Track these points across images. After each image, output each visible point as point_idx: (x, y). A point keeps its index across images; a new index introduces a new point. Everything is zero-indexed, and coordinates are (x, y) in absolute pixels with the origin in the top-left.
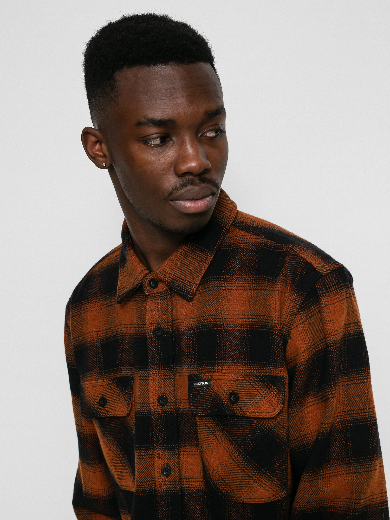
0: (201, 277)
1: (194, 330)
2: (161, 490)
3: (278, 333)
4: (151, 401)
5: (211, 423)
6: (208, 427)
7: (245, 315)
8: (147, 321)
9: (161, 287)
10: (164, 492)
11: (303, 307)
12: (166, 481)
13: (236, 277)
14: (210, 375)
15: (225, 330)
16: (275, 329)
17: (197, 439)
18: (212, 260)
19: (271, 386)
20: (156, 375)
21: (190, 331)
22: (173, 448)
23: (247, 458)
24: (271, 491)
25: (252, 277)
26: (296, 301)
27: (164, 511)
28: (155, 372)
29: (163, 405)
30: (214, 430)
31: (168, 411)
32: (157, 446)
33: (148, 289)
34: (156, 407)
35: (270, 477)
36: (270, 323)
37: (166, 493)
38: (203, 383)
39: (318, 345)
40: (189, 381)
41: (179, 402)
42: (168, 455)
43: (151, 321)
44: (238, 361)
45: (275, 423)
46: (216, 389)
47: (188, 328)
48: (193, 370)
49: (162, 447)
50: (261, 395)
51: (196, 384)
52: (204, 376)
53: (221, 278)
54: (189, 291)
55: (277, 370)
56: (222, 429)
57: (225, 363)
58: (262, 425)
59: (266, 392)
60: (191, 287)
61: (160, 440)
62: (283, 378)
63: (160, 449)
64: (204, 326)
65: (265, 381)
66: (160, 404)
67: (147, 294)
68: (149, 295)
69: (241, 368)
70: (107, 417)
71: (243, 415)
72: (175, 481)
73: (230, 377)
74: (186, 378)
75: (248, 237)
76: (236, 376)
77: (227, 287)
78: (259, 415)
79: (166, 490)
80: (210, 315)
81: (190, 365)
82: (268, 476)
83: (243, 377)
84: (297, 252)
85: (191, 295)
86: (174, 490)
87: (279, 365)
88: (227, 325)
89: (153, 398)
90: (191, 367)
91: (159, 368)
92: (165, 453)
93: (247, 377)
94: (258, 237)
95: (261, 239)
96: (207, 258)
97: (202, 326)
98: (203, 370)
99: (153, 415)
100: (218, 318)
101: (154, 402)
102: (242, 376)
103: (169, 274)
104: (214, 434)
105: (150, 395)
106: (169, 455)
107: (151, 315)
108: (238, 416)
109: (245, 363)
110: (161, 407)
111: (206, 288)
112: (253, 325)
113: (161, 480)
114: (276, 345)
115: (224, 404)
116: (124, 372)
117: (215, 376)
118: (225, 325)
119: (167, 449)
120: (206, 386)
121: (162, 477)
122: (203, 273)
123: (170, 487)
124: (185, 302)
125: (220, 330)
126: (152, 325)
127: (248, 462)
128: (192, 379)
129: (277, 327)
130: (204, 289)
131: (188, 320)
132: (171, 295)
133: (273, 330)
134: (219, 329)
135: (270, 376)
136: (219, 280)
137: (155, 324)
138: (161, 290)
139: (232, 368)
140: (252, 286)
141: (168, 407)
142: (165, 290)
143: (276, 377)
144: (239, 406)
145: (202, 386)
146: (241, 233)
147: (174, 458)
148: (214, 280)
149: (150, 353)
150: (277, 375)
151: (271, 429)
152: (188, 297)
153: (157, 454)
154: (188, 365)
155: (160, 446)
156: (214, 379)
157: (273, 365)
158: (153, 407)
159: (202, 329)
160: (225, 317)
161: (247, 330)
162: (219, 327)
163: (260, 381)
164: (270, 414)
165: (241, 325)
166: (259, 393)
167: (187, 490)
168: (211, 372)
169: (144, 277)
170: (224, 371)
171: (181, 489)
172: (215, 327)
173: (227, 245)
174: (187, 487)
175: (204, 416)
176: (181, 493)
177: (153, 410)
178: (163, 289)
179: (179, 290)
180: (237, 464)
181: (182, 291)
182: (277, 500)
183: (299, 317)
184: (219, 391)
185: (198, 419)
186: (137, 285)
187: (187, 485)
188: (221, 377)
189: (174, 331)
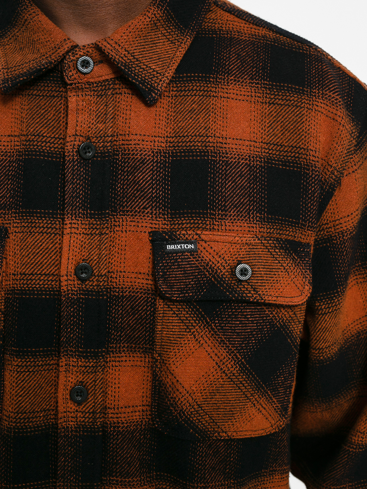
0: (175, 67)
1: (165, 157)
2: (68, 427)
3: (316, 176)
4: (63, 272)
5: (187, 313)
6: (182, 320)
7: (255, 142)
8: (70, 131)
10: (72, 431)
12: (77, 411)
13: (235, 80)
14: (197, 234)
15: (223, 162)
16: (313, 170)
17: (152, 341)
18: (190, 46)
20: (76, 226)
21: (157, 157)
22: (96, 356)
23: (247, 369)
24: (270, 418)
25: (264, 84)
27: (69, 463)
28: (74, 221)
29: (83, 280)
30: (192, 326)
31: (91, 291)
32: (67, 351)
33: (72, 74)
34: (72, 283)
35: (271, 398)
36: (305, 158)
37: (76, 431)
38: (184, 246)
40: (152, 241)
41: (114, 276)
42: (84, 366)
43: (76, 131)
44: (249, 213)
45: (290, 313)
46: (206, 256)
47: (153, 152)
49: (75, 352)
50: (284, 269)
51: (170, 247)
52: (184, 235)
53: (209, 77)
54: (154, 88)
55: (303, 233)
56: (207, 323)
57: (226, 216)
58: (274, 316)
59: (290, 265)
60: (158, 81)
61: (73, 340)
63: (71, 355)
64: (184, 152)
65: (287, 249)
66: (79, 279)
67: (69, 82)
68: (71, 84)
69: (254, 226)
71: (258, 300)
72: (93, 412)
73: (237, 239)
76: (248, 238)
77: (220, 94)
78: (281, 301)
79: (75, 427)
80: (195, 135)
81: (155, 214)
82: (269, 395)
83: (259, 239)
85: (156, 94)
86: (90, 427)
88: (227, 154)
89: (68, 265)
90: (156, 217)
91: (83, 214)
92: (80, 363)
93: (265, 240)
95: (263, 32)
96: (183, 40)
97: (181, 152)
98: (183, 224)
99: (64, 296)
100: (209, 142)
101: (69, 273)
102: (257, 237)
104: (192, 331)
105: (64, 261)
106: (86, 367)
107: (77, 121)
109: (260, 218)
110: (79, 282)
112: (271, 159)
113: (69, 409)
114: (310, 194)
115: (224, 282)
117: (206, 235)
118: (223, 153)
119: (84, 357)
120: (190, 251)
121: (72, 406)
122: (179, 62)
123: (83, 421)
124: (142, 107)
125: (215, 161)
126: (77, 139)
127: (247, 374)
129: (316, 167)
131: (151, 139)
132: (114, 88)
133: (308, 170)
134: (212, 160)
135: (292, 241)
136: (206, 81)
137: (81, 138)
138: (97, 80)
139: (238, 223)
140: (266, 97)
141: (92, 284)
142: (103, 81)
144: (252, 286)
145: (183, 252)
146: (228, 16)
147: (95, 372)
148: (199, 80)
149: (69, 187)
150: (302, 241)
151: (285, 324)
152: (149, 97)
153: (64, 365)
154: (151, 214)
155: (72, 351)
156: (203, 240)
157: (302, 224)
158: (66, 283)
159: (181, 156)
161: (261, 166)
162: (212, 156)
163: (282, 248)
164: (296, 300)
165: (249, 156)
166: (282, 266)
167: (114, 427)
168: (198, 228)
169: (67, 52)
170: (223, 228)
171: (104, 426)
172: (205, 156)
173: (209, 31)
174: (114, 423)
175: (176, 301)
176: (103, 431)
177: (65, 288)
178: (101, 79)
179: (140, 83)
180: (229, 378)
181: (143, 85)
182: (274, 433)
183: (356, 158)
184: (213, 260)
185: (160, 304)
186: (51, 63)
187: (115, 420)
188: (217, 238)
189: (114, 154)
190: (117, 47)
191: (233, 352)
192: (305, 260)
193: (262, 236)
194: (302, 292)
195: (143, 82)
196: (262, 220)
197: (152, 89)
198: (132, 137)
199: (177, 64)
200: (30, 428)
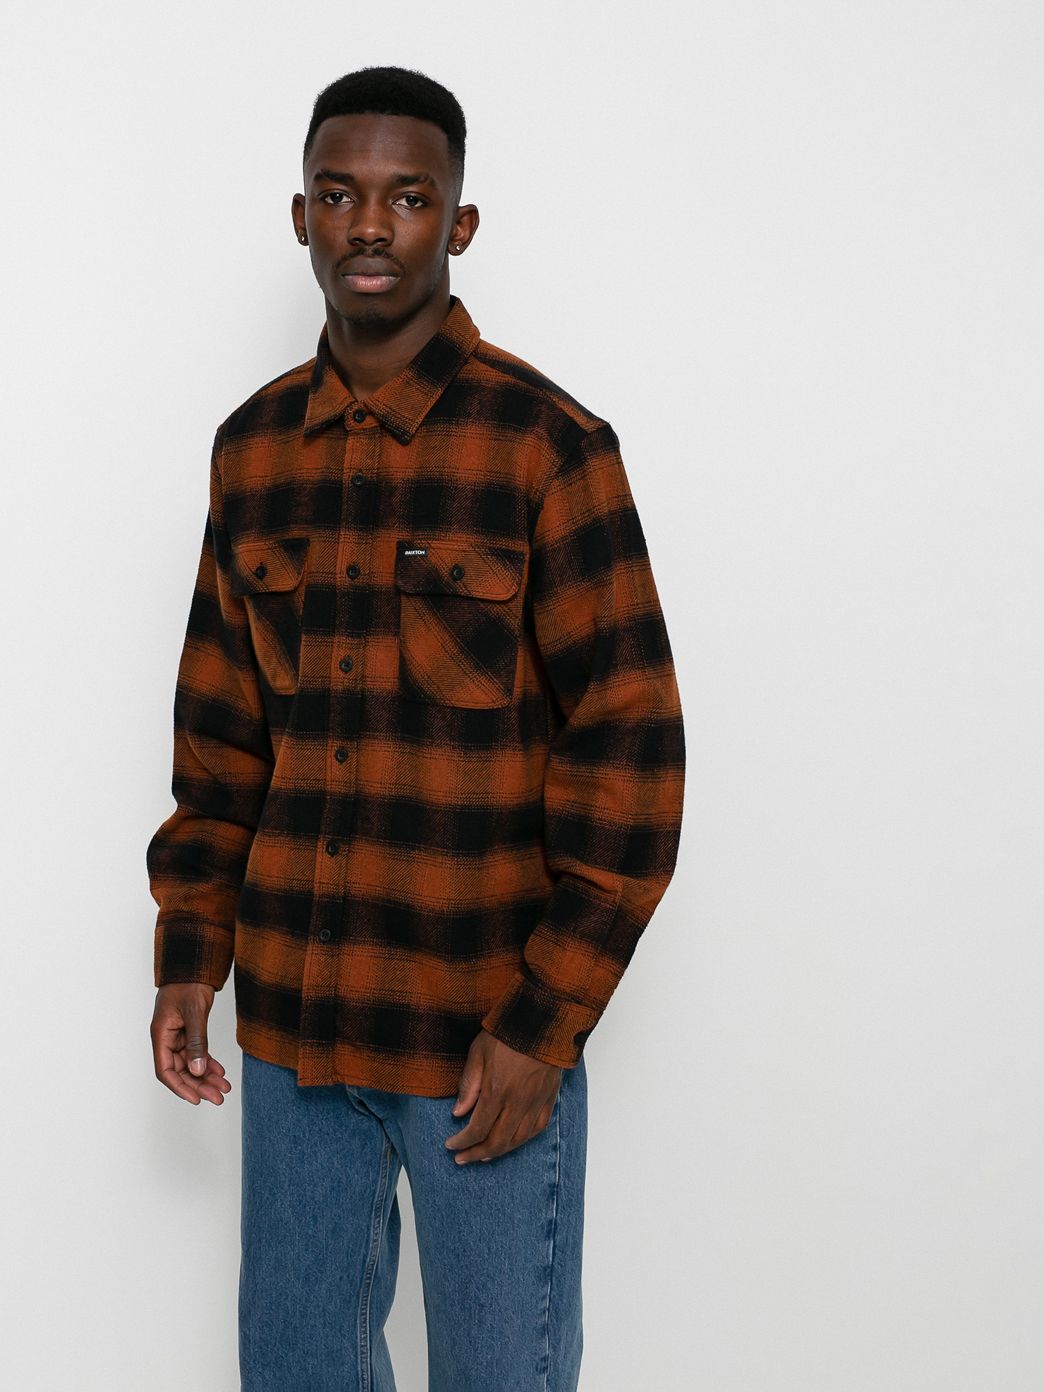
0: (424, 414)
1: (412, 484)
2: (337, 690)
3: (521, 497)
4: (338, 572)
5: (421, 604)
6: (417, 610)
7: (481, 471)
8: (346, 465)
9: (369, 422)
10: (340, 692)
11: (563, 471)
12: (344, 678)
13: (473, 422)
14: (428, 543)
15: (453, 487)
16: (519, 492)
17: (398, 625)
18: (442, 395)
19: (506, 563)
20: (348, 536)
21: (406, 484)
22: (359, 636)
23: (465, 651)
24: (491, 696)
25: (494, 424)
26: (555, 462)
27: (337, 718)
28: (347, 533)
29: (353, 578)
30: (424, 614)
31: (358, 587)
32: (339, 631)
33: (350, 423)
34: (344, 579)
35: (491, 678)
36: (513, 483)
37: (342, 693)
38: (418, 552)
39: (578, 520)
40: (396, 548)
41: (376, 576)
43: (351, 465)
44: (468, 528)
45: (506, 609)
46: (433, 560)
47: (403, 480)
48: (404, 535)
49: (345, 632)
50: (493, 571)
51: (407, 553)
52: (419, 543)
53: (452, 420)
54: (406, 431)
55: (515, 543)
56: (434, 612)
57: (450, 529)
58: (489, 609)
59: (499, 568)
60: (410, 426)
61: (344, 623)
62: (522, 553)
63: (342, 635)
64: (426, 479)
65: (499, 555)
66: (349, 576)
67: (348, 429)
68: (351, 431)
69: (471, 537)
70: (266, 593)
71: (467, 594)
72: (356, 680)
73: (455, 547)
74: (394, 545)
75: (492, 374)
76: (464, 546)
77: (459, 433)
78: (487, 596)
79: (342, 690)
81: (401, 528)
82: (490, 676)
83: (472, 548)
84: (555, 402)
85: (408, 436)
86: (353, 691)
87: (519, 537)
88: (457, 481)
89: (342, 565)
90: (402, 531)
91: (354, 528)
92: (348, 641)
93: (478, 548)
94: (505, 375)
95: (508, 378)
96: (435, 391)
97: (423, 480)
98: (419, 535)
99: (339, 590)
100: (445, 472)
101: (342, 573)
102: (471, 546)
103: (384, 405)
104: (423, 618)
105: (338, 562)
106: (352, 644)
107: (352, 457)
108: (461, 596)
109: (476, 530)
110: (350, 579)
111: (431, 431)
112: (491, 484)
113: (338, 676)
114: (518, 511)
115: (443, 580)
116: (296, 533)
117: (435, 544)
118: (454, 481)
119: (351, 637)
120: (421, 556)
121: (342, 674)
122: (428, 410)
123: (348, 686)
124: (399, 446)
125: (447, 487)
126: (352, 471)
127: (465, 655)
128: (402, 547)
129: (521, 490)
130: (429, 432)
131: (403, 470)
132: (381, 433)
133: (516, 492)
134: (445, 486)
135: (507, 549)
136: (449, 423)
137: (355, 470)
138: (369, 426)
139: (459, 535)
140: (493, 435)
141: (359, 581)
143: (515, 551)
144: (463, 583)
145: (415, 556)
146: (483, 367)
147: (359, 649)
148: (444, 423)
149: (345, 507)
150: (516, 549)
151: (500, 617)
152: (402, 438)
153: (337, 642)
154: (399, 528)
155: (342, 631)
156: (432, 548)
157: (513, 536)
158: (339, 579)
159: (423, 483)
160: (454, 470)
161: (483, 490)
162: (446, 483)
163: (493, 555)
164: (502, 596)
165: (475, 483)
166: (491, 569)
167: (371, 692)
168: (430, 539)
169: (348, 407)
170: (447, 538)
171: (363, 690)
172: (440, 482)
173: (463, 380)
174: (370, 689)
175: (411, 595)
176: (362, 695)
177: (339, 583)
178: (371, 426)
179: (394, 428)
180: (450, 657)
181: (397, 430)
182: (496, 708)
183: (556, 483)
184: (438, 563)
185: (404, 599)
186: (336, 415)
187: (372, 687)
188: (441, 546)
189: (380, 483)
190: (377, 403)
191: (453, 636)
192: (517, 565)
193: (476, 545)
194: (509, 591)
195: (398, 428)
196: (478, 532)
197: (405, 432)
198: (391, 469)
199: (427, 412)
200: (311, 689)
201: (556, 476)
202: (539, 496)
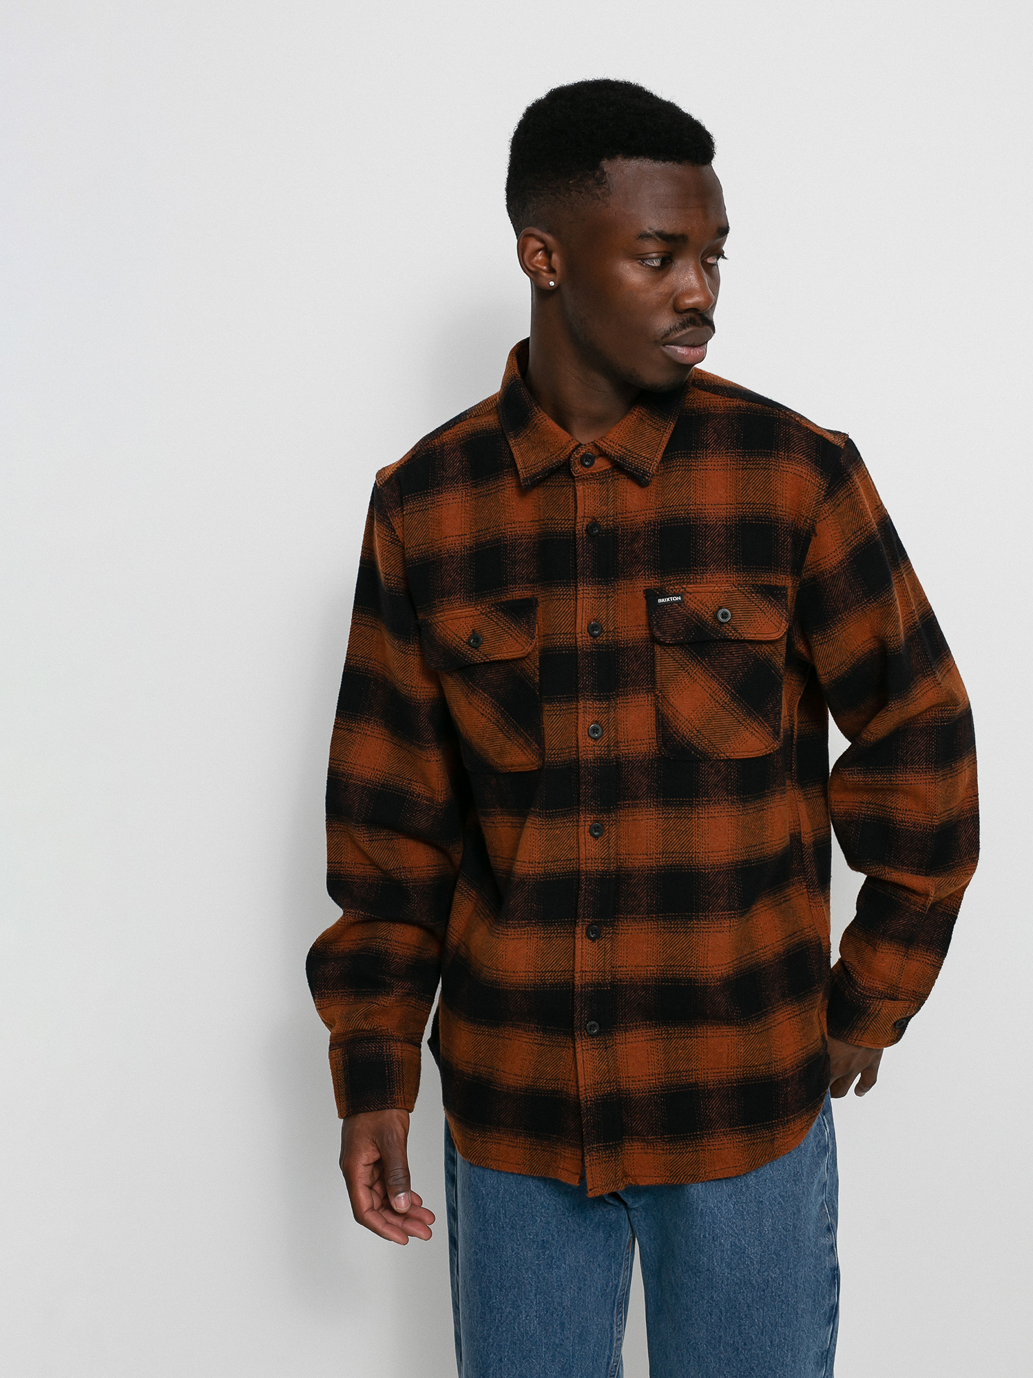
0: (662, 451)
1: (654, 526)
2: (587, 759)
3: (784, 527)
4: (578, 630)
5: (681, 655)
6: (677, 661)
7: (731, 504)
8: (580, 513)
9: (601, 465)
10: (591, 762)
12: (594, 745)
13: (713, 453)
14: (683, 588)
15: (703, 525)
16: (781, 523)
17: (653, 681)
18: (674, 428)
19: (770, 599)
20: (588, 592)
21: (648, 527)
22: (608, 699)
23: (737, 697)
24: (764, 741)
25: (738, 452)
26: (820, 485)
27: (589, 790)
28: (586, 588)
29: (595, 637)
30: (686, 664)
31: (602, 645)
32: (584, 696)
33: (577, 469)
34: (585, 639)
35: (762, 722)
36: (774, 513)
37: (594, 763)
38: (673, 599)
39: (852, 541)
40: (645, 597)
41: (620, 631)
42: (599, 708)
43: (584, 513)
44: (726, 566)
45: (772, 648)
46: (692, 605)
47: (645, 524)
48: (653, 583)
49: (590, 696)
50: (761, 610)
51: (660, 601)
52: (672, 589)
53: (691, 454)
54: (645, 471)
55: (778, 577)
56: (699, 661)
57: (706, 570)
58: (757, 651)
59: (766, 606)
60: (649, 466)
61: (589, 686)
62: (785, 588)
63: (588, 699)
64: (670, 520)
65: (764, 593)
66: (591, 635)
67: (576, 476)
68: (578, 477)
69: (732, 576)
70: (485, 663)
71: (737, 638)
72: (608, 746)
73: (716, 588)
74: (641, 595)
76: (726, 587)
77: (700, 467)
78: (759, 637)
79: (594, 759)
80: (679, 505)
81: (648, 575)
82: (760, 721)
83: (736, 587)
85: (649, 477)
86: (606, 759)
87: (781, 570)
88: (706, 518)
89: (582, 624)
90: (649, 578)
91: (593, 582)
92: (595, 705)
93: (741, 587)
96: (667, 426)
97: (668, 520)
98: (671, 581)
99: (580, 650)
100: (691, 509)
101: (583, 631)
102: (734, 585)
103: (619, 446)
104: (686, 669)
105: (579, 620)
106: (600, 708)
107: (585, 505)
108: (730, 640)
109: (736, 569)
110: (592, 638)
111: (670, 467)
112: (745, 517)
113: (587, 744)
114: (781, 543)
115: (708, 625)
116: (518, 593)
117: (691, 588)
118: (703, 518)
119: (598, 700)
120: (677, 602)
121: (591, 742)
122: (665, 446)
123: (600, 754)
124: (636, 488)
125: (697, 525)
126: (586, 520)
127: (738, 702)
128: (651, 596)
129: (784, 520)
130: (667, 468)
131: (643, 512)
132: (613, 476)
133: (778, 523)
134: (693, 525)
135: (770, 585)
136: (688, 457)
137: (589, 519)
138: (598, 470)
139: (717, 576)
141: (602, 640)
142: (604, 471)
143: (777, 586)
144: (732, 626)
145: (671, 603)
147: (608, 712)
148: (682, 457)
149: (580, 560)
150: (778, 584)
151: (767, 658)
152: (639, 479)
153: (581, 706)
154: (645, 575)
155: (587, 696)
156: (689, 592)
157: (774, 570)
158: (581, 639)
159: (668, 523)
160: (700, 507)
161: (736, 524)
162: (693, 522)
163: (757, 592)
164: (774, 635)
165: (726, 518)
166: (758, 607)
167: (626, 757)
168: (684, 583)
169: (573, 451)
170: (705, 580)
171: (617, 757)
172: (687, 522)
174: (626, 754)
175: (671, 645)
177: (580, 643)
178: (601, 470)
180: (721, 706)
181: (635, 470)
182: (769, 754)
183: (826, 506)
184: (698, 608)
185: (658, 649)
186: (561, 461)
187: (626, 751)
188: (700, 589)
189: (616, 530)
190: (610, 443)
191: (723, 684)
192: (781, 601)
193: (739, 584)
194: (779, 629)
195: (636, 468)
196: (738, 570)
197: (644, 473)
198: (629, 515)
199: (663, 448)
200: (559, 762)
201: (825, 500)
202: (809, 524)
